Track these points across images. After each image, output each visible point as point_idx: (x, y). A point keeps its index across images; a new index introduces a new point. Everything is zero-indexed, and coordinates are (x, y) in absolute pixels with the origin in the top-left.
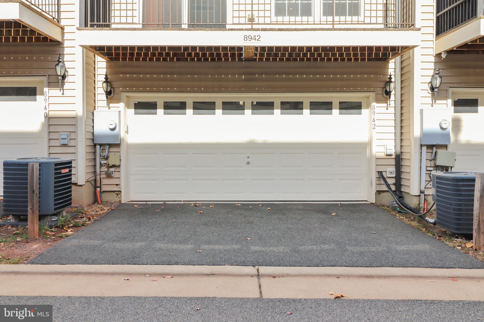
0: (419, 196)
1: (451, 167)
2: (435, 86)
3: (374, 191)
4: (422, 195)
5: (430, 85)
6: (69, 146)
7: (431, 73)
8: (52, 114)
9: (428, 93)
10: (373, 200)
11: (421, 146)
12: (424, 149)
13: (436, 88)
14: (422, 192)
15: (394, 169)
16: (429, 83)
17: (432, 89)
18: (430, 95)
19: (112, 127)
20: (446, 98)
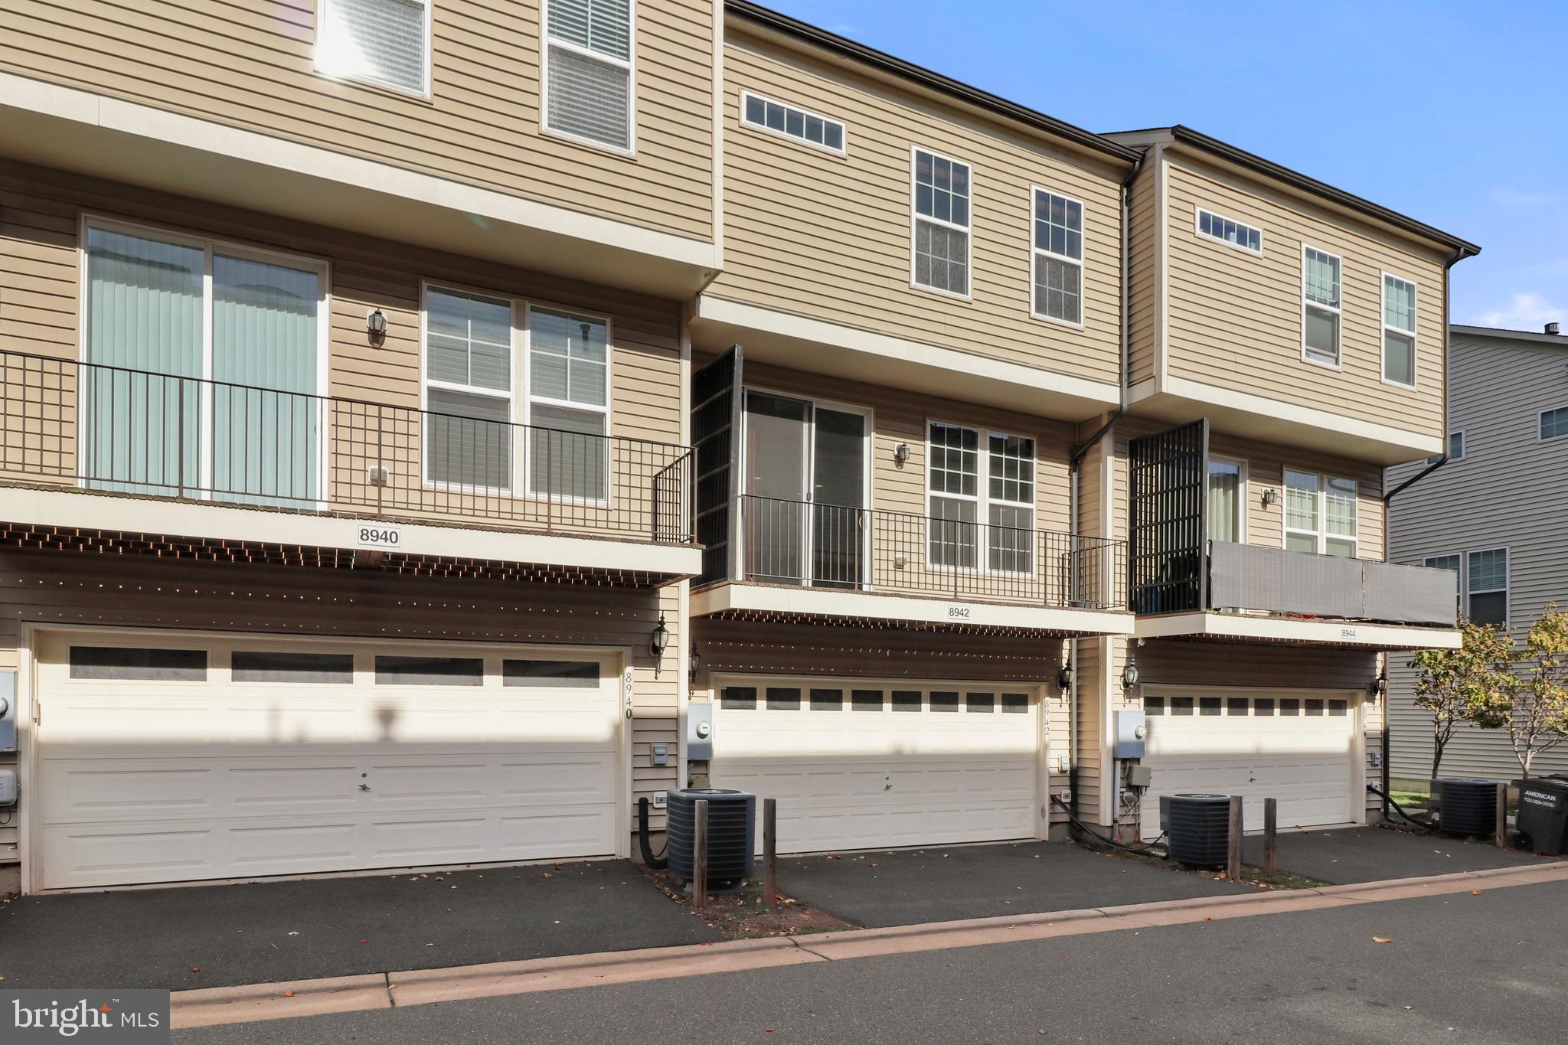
0: (1112, 826)
1: (1146, 787)
2: (1131, 681)
3: (1047, 824)
4: (1116, 826)
5: (1123, 678)
6: (666, 767)
7: (1123, 663)
8: (637, 712)
9: (1120, 690)
10: (1045, 836)
11: (1115, 760)
12: (1119, 763)
13: (1132, 684)
14: (1115, 821)
15: (1069, 791)
16: (1121, 676)
17: (1126, 684)
18: (1122, 692)
19: (703, 732)
20: (1138, 697)
